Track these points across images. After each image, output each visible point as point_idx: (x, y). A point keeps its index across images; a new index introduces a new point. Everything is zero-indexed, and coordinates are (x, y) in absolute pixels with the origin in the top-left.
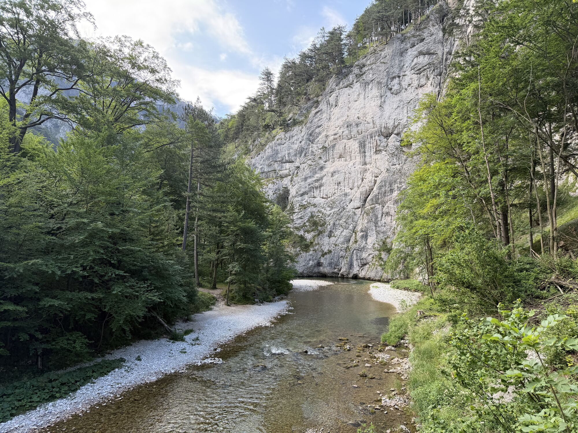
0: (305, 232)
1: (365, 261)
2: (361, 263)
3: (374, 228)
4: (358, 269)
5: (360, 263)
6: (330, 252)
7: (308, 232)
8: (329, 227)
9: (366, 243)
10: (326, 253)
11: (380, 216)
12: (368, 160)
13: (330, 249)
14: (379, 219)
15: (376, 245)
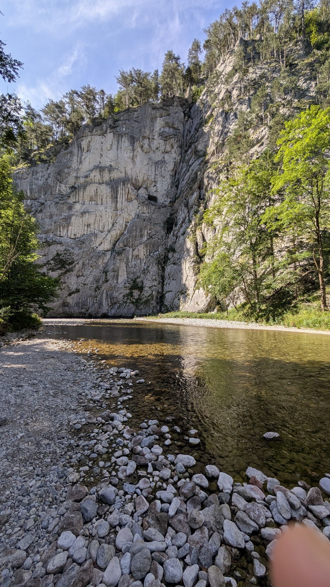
0: (48, 270)
1: (115, 300)
3: (125, 268)
4: (107, 308)
5: (109, 302)
6: (78, 291)
7: (53, 270)
8: (77, 266)
9: (117, 283)
10: (73, 293)
13: (79, 288)
15: (127, 285)
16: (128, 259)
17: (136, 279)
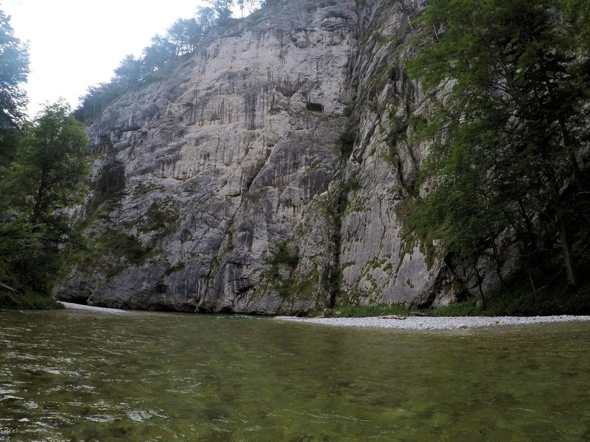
0: (139, 230)
1: (246, 283)
2: (238, 286)
3: (265, 224)
4: (231, 298)
5: (235, 288)
6: (181, 266)
7: (146, 231)
8: (183, 223)
9: (250, 250)
10: (173, 270)
11: (275, 205)
12: (258, 121)
13: (183, 261)
14: (274, 210)
15: (268, 254)
16: (270, 207)
17: (285, 243)
